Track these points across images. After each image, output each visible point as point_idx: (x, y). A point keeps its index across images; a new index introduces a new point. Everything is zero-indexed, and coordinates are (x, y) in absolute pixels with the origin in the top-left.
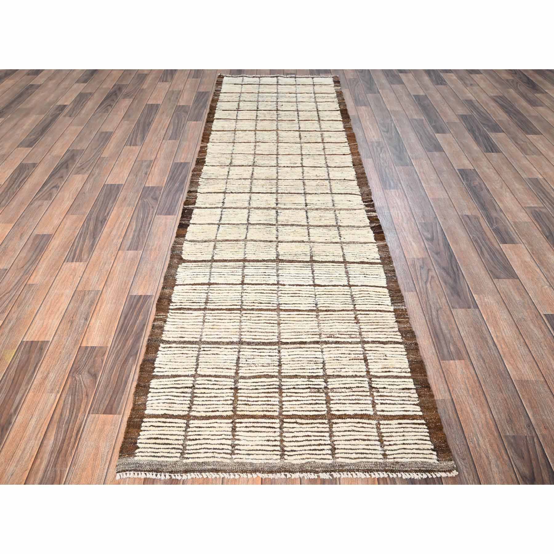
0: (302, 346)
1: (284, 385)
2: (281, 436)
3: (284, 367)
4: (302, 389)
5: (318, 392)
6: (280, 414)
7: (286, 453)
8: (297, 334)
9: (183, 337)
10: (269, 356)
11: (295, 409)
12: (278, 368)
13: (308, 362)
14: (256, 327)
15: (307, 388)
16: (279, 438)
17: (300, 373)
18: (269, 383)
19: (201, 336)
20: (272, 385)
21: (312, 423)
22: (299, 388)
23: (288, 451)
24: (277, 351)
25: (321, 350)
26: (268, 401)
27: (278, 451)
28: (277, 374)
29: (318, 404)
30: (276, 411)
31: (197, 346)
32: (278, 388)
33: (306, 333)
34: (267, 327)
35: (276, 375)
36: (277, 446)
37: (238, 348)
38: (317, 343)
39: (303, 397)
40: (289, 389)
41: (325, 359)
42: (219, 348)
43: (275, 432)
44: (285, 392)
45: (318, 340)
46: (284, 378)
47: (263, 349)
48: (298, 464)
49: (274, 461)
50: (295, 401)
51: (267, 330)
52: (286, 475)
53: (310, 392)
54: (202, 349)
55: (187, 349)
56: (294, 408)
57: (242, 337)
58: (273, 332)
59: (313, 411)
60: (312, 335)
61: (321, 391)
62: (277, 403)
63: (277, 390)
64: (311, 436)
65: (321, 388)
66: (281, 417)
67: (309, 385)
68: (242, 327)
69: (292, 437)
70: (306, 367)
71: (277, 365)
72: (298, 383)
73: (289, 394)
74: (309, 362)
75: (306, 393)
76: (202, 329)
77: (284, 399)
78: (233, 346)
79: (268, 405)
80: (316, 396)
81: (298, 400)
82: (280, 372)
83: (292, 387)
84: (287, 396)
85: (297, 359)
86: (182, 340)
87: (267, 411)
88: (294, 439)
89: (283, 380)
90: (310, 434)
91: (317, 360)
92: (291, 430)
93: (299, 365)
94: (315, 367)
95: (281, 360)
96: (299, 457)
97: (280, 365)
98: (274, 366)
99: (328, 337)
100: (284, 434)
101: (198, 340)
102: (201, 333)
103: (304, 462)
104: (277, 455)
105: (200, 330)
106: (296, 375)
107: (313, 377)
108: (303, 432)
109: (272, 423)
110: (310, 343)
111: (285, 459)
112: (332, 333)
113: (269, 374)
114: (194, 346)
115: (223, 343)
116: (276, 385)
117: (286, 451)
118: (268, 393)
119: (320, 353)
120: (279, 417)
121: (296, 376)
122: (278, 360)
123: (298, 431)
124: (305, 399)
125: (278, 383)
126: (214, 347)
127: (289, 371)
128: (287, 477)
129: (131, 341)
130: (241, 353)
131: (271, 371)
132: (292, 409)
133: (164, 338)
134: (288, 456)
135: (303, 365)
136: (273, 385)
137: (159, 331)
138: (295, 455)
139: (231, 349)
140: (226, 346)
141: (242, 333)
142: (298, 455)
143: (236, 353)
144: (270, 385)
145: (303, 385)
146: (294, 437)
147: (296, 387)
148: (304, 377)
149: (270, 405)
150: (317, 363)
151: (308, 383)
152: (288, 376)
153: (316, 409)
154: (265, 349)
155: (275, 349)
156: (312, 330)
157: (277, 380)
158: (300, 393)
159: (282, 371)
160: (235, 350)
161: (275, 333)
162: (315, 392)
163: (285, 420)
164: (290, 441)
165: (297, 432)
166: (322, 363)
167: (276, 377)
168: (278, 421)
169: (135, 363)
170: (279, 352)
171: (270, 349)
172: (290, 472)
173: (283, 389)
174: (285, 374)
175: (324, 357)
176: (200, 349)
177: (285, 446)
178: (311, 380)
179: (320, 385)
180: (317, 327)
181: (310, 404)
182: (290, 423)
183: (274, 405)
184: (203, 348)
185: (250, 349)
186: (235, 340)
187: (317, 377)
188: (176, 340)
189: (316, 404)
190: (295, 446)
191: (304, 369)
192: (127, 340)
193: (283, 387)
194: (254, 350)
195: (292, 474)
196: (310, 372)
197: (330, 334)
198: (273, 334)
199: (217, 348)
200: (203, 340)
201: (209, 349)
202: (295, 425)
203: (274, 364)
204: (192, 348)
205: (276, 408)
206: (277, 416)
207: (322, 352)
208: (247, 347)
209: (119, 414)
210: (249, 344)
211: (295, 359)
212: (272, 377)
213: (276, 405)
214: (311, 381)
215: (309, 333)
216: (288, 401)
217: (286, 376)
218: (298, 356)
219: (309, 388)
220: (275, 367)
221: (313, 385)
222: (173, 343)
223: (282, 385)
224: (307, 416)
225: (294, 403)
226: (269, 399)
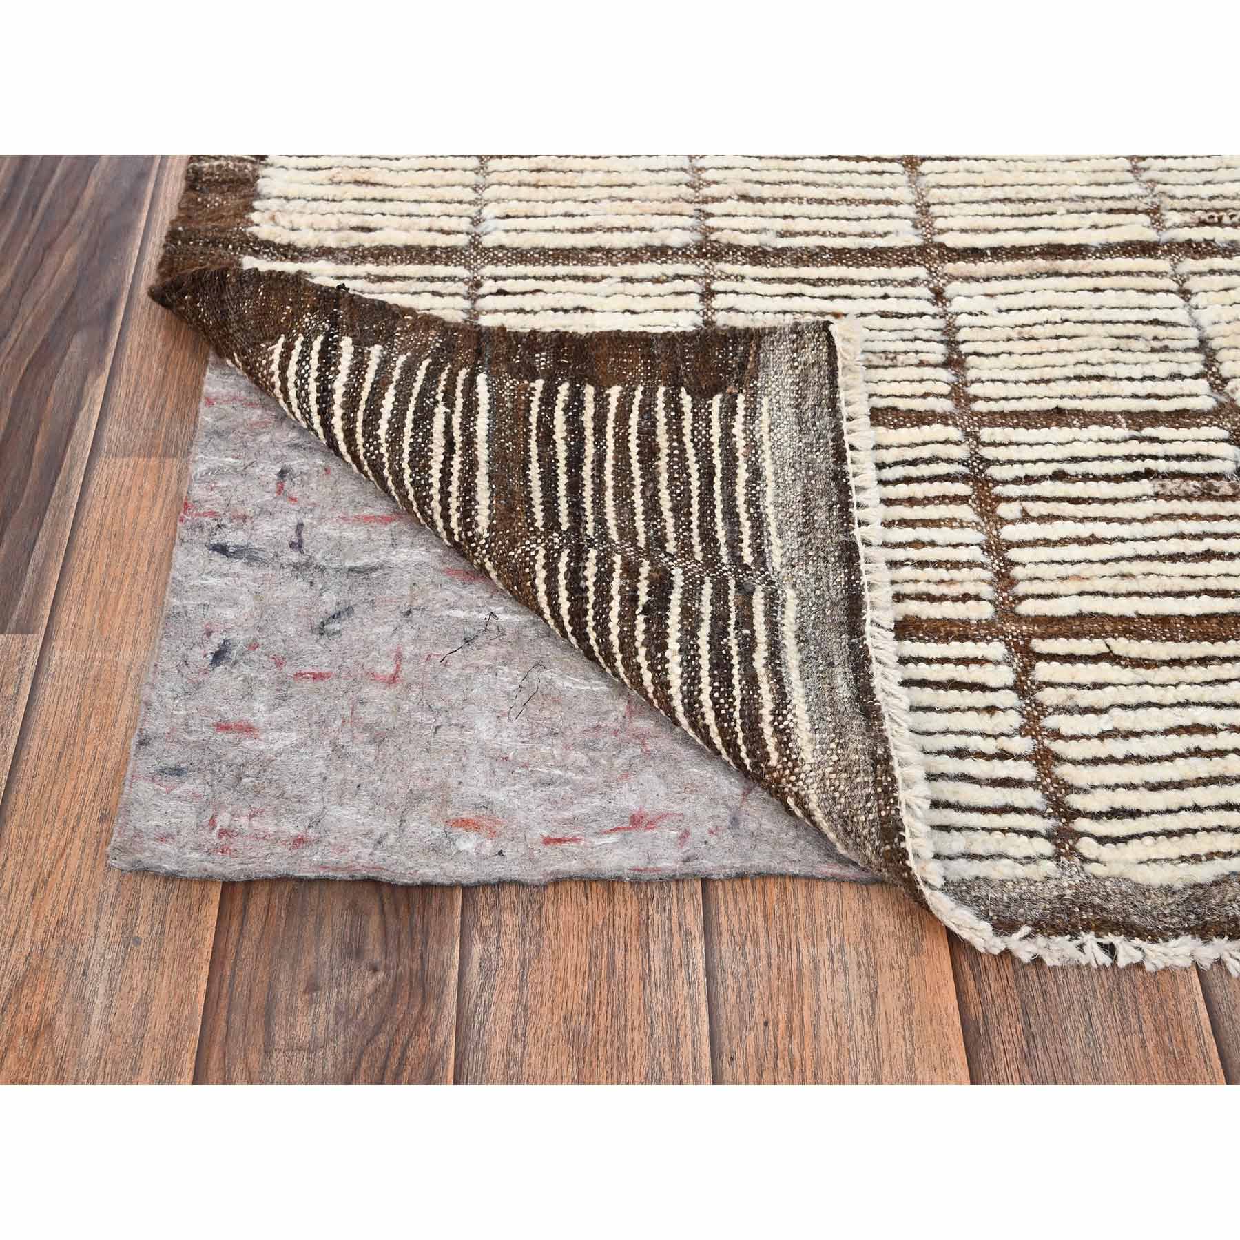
0: (1068, 264)
1: (996, 462)
2: (1030, 728)
3: (978, 368)
4: (1108, 478)
5: (1207, 494)
6: (1006, 611)
7: (1081, 824)
8: (1022, 208)
9: (369, 230)
10: (884, 315)
11: (1087, 586)
12: (946, 374)
13: (1115, 342)
14: (784, 176)
15: (1136, 476)
16: (1021, 745)
17: (1082, 396)
18: (910, 454)
19: (476, 222)
20: (928, 461)
21: (1204, 661)
22: (1086, 477)
23: (1095, 816)
24: (925, 292)
25: (1175, 286)
26: (917, 544)
27: (1031, 811)
28: (945, 406)
29: (1220, 556)
30: (978, 598)
31: (461, 271)
32: (965, 478)
33: (1073, 206)
34: (846, 178)
35: (939, 410)
36: (1019, 784)
37: (695, 278)
38: (1146, 249)
39: (1121, 521)
40: (1029, 480)
41: (1210, 331)
42: (585, 279)
43: (991, 710)
44: (1009, 499)
45: (1150, 235)
46: (993, 424)
47: (841, 281)
48: (1168, 890)
49: (1021, 871)
50: (1079, 541)
51: (849, 193)
52: (1110, 949)
53: (1157, 496)
54: (489, 286)
55: (398, 285)
56: (1078, 578)
57: (711, 222)
58: (888, 202)
59: (1198, 594)
60: (1111, 211)
61: (1224, 487)
62: (976, 554)
63: (962, 489)
64: (1214, 730)
65: (1217, 476)
66: (1011, 627)
67: (1142, 457)
68: (707, 176)
69: (1102, 736)
70: (1109, 370)
71: (940, 359)
72: (1078, 450)
73: (1036, 509)
74: (1123, 343)
75: (1137, 499)
76: (476, 188)
77: (1009, 533)
78: (670, 269)
79: (923, 564)
80: (1197, 517)
81: (1092, 540)
82: (959, 394)
83: (1049, 469)
84: (1026, 517)
85: (1050, 330)
86: (367, 240)
87: (919, 597)
88: (1118, 748)
89: (986, 434)
90: (1204, 716)
91: (1160, 331)
92: (1087, 698)
93: (1070, 358)
94: (1162, 370)
95: (961, 336)
96: (1171, 848)
97: (955, 362)
98: (921, 364)
99: (1202, 223)
100: (1051, 722)
101: (461, 240)
102: (472, 211)
103: (1204, 873)
104: (1031, 834)
105: (469, 194)
106: (1059, 411)
107: (1155, 418)
108: (1160, 706)
109: (965, 661)
110: (1107, 250)
111: (1085, 860)
112: (1217, 204)
113: (902, 404)
114: (440, 270)
115: (608, 254)
116: (949, 461)
117: (1079, 813)
118: (912, 501)
119: (1176, 300)
120: (1000, 631)
121: (1057, 416)
122: (938, 336)
123: (1131, 700)
124: (1137, 530)
125: (960, 452)
126: (555, 278)
127: (1012, 390)
128: (1122, 962)
129: (70, 256)
130: (719, 302)
131: (908, 389)
132: (1073, 587)
133: (264, 231)
134: (1102, 840)
135: (1093, 356)
136: (935, 460)
137: (232, 201)
138: (1139, 837)
139: (656, 281)
140: (628, 269)
141: (709, 208)
142: (1154, 835)
143: (693, 301)
144: (914, 463)
145: (1111, 458)
146: (1114, 734)
147: (1071, 468)
148: (1104, 418)
149: (938, 564)
150: (1165, 349)
151: (1134, 448)
152: (1014, 414)
153: (1212, 584)
154: (852, 282)
155: (913, 282)
156: (1106, 192)
157: (954, 433)
158: (1103, 501)
159: (974, 390)
160: (679, 285)
161: (897, 203)
162: (1189, 497)
163: (1040, 646)
164: (1096, 761)
165: (1124, 707)
166: (1196, 350)
167: (944, 419)
168: (996, 649)
169: (100, 361)
170: (939, 296)
171: (883, 282)
172: (1130, 931)
173: (997, 483)
174: (993, 406)
175: (1204, 317)
176: (478, 285)
177: (1070, 788)
178: (1148, 432)
179: (1209, 458)
180: (1130, 177)
181: (1174, 558)
182: (1070, 658)
183: (955, 565)
184: (496, 279)
185: (769, 281)
186: (676, 239)
187: (1180, 418)
188: (331, 241)
189: (1208, 555)
190: (1132, 787)
191: (1100, 378)
192: (49, 247)
193: (995, 472)
194: (796, 288)
195: (1145, 945)
196: (1135, 396)
197: (1208, 205)
198: (885, 210)
199: (576, 278)
200: (488, 241)
201: (531, 284)
202: (1105, 671)
203: (923, 357)
204: (432, 279)
205: (976, 581)
206: (989, 624)
207: (1185, 294)
208: (749, 270)
209: (25, 628)
210: (757, 255)
211: (1036, 331)
212: (921, 419)
213: (970, 565)
214: (1153, 440)
215: (1089, 204)
216: (1034, 543)
217: (1003, 414)
218: (1055, 315)
219: (1149, 474)
220: (927, 372)
221: (1167, 458)
222: (317, 255)
223: (989, 463)
224: (1164, 620)
225: (1075, 552)
226: (924, 534)
